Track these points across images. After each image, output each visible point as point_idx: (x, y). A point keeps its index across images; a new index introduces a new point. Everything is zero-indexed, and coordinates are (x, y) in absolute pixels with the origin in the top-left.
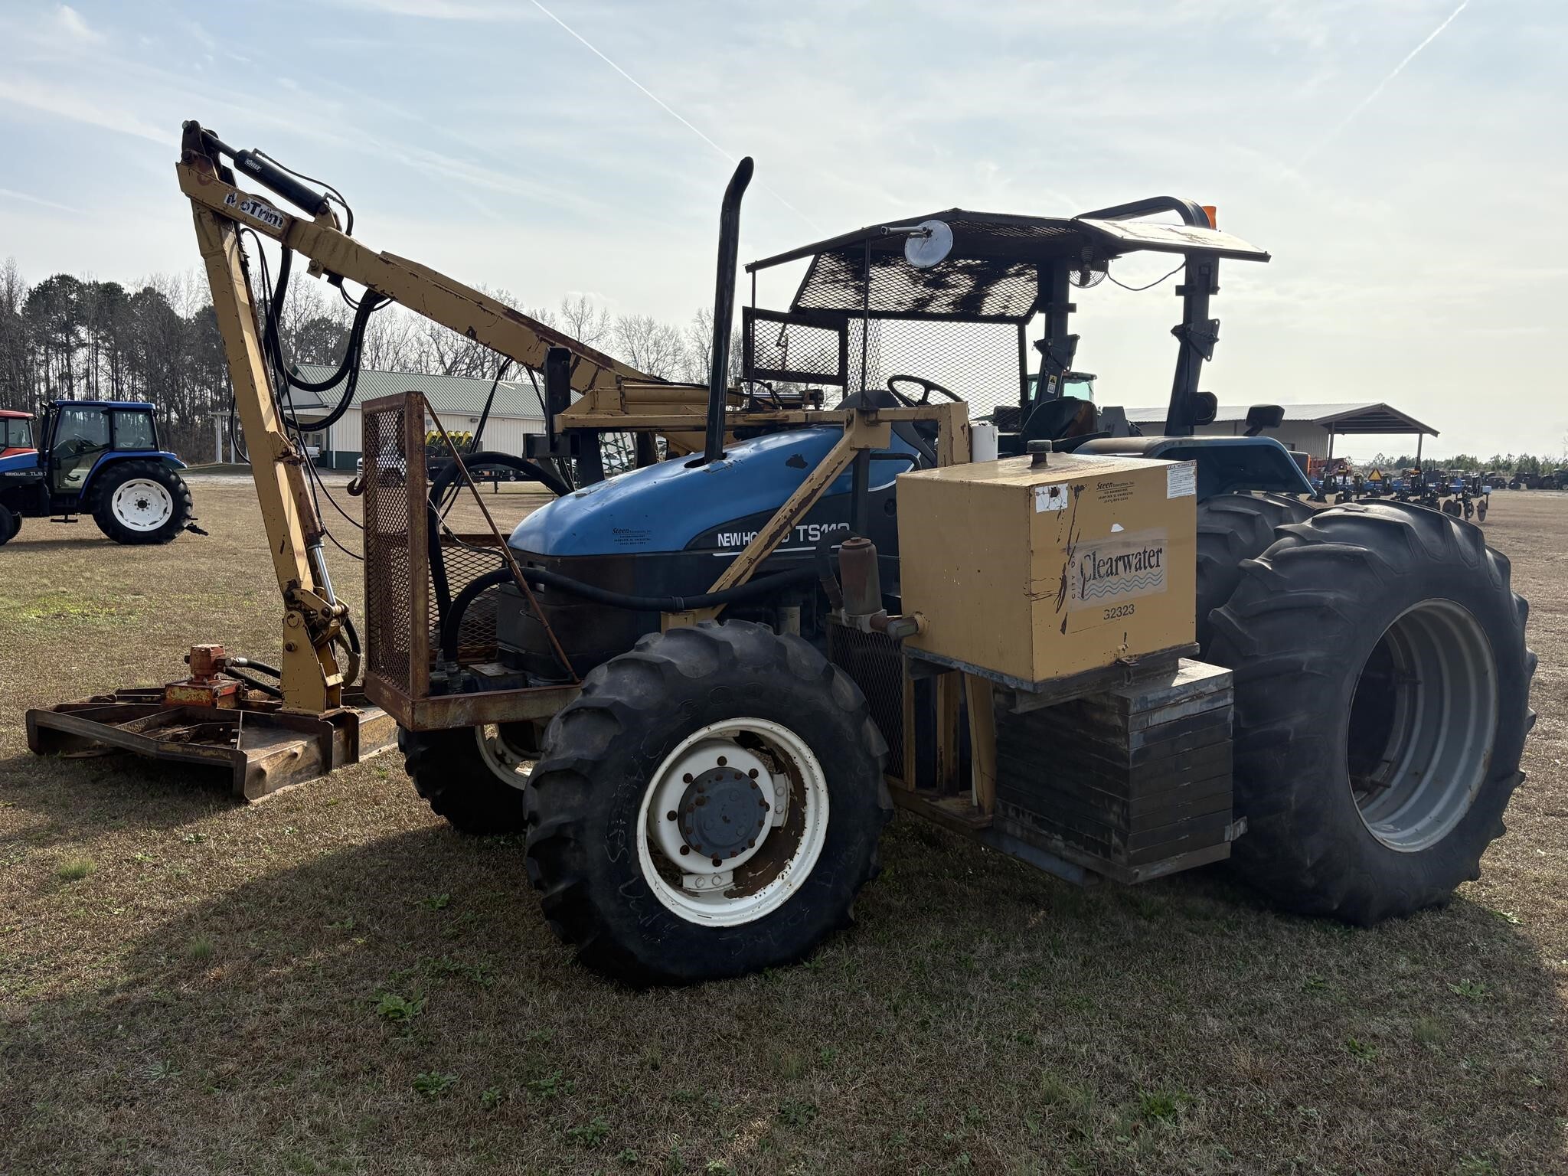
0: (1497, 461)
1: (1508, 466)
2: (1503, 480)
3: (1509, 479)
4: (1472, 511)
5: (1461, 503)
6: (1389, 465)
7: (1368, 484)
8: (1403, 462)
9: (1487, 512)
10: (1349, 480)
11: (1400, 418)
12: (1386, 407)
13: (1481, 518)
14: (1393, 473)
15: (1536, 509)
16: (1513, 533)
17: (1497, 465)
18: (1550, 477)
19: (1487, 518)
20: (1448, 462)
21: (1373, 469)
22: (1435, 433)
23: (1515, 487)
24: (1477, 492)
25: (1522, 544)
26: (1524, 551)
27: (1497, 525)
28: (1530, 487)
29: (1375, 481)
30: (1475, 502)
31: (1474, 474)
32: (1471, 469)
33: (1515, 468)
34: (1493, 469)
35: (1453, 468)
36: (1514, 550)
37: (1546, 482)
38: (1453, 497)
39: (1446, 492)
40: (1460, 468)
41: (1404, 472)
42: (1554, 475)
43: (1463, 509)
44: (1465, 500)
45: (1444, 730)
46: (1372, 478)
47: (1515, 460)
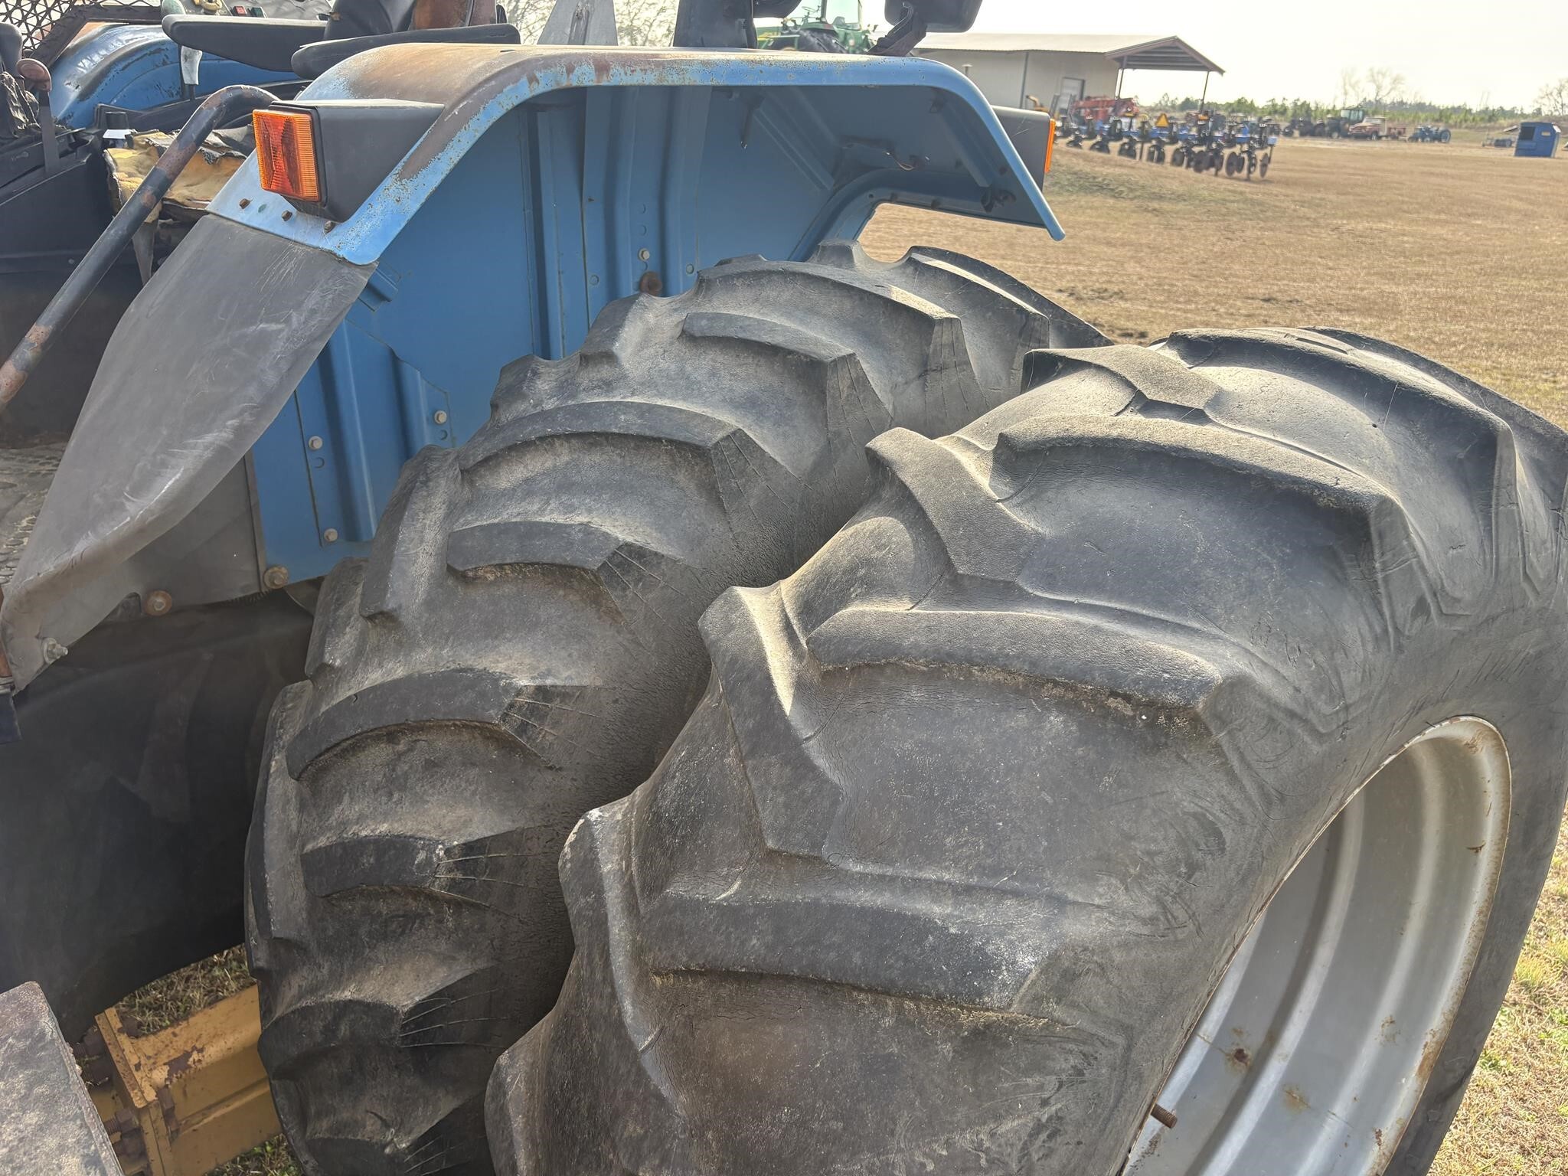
0: (1274, 105)
1: (1283, 111)
2: (1278, 126)
3: (1284, 125)
4: (1254, 165)
5: (1245, 156)
6: (1173, 106)
7: (1154, 131)
8: (1187, 104)
9: (1270, 166)
10: (1136, 124)
11: (1191, 54)
12: (1179, 40)
13: (1263, 173)
14: (1177, 115)
15: (1314, 162)
16: (1296, 193)
17: (1276, 110)
18: (1322, 125)
19: (1269, 174)
20: (1230, 105)
21: (1159, 110)
22: (1221, 72)
23: (1288, 134)
24: (1263, 143)
25: (1306, 210)
26: (1308, 219)
27: (1279, 182)
28: (1303, 134)
29: (1162, 128)
30: (1259, 154)
31: (1253, 119)
32: (1249, 113)
33: (1290, 113)
34: (1270, 114)
35: (1233, 111)
36: (1299, 217)
37: (1318, 130)
38: (1237, 149)
39: (1231, 142)
40: (1239, 111)
41: (1188, 115)
42: (1326, 122)
43: (1247, 163)
44: (1249, 153)
45: (1325, 954)
46: (1159, 124)
47: (1289, 104)
